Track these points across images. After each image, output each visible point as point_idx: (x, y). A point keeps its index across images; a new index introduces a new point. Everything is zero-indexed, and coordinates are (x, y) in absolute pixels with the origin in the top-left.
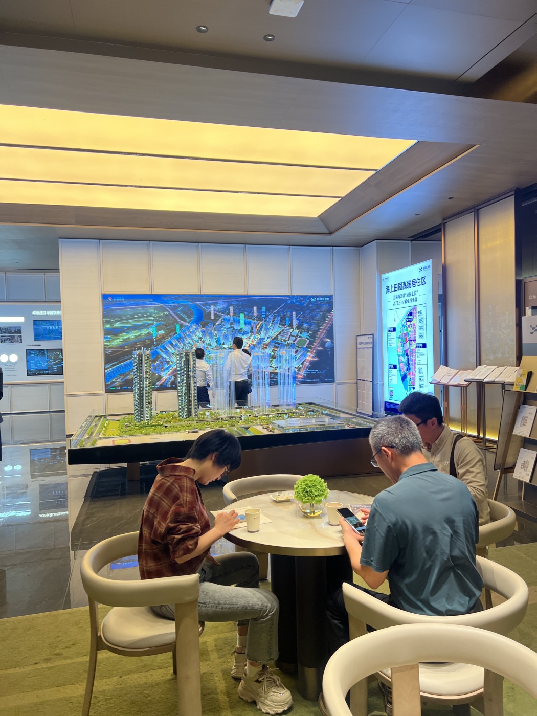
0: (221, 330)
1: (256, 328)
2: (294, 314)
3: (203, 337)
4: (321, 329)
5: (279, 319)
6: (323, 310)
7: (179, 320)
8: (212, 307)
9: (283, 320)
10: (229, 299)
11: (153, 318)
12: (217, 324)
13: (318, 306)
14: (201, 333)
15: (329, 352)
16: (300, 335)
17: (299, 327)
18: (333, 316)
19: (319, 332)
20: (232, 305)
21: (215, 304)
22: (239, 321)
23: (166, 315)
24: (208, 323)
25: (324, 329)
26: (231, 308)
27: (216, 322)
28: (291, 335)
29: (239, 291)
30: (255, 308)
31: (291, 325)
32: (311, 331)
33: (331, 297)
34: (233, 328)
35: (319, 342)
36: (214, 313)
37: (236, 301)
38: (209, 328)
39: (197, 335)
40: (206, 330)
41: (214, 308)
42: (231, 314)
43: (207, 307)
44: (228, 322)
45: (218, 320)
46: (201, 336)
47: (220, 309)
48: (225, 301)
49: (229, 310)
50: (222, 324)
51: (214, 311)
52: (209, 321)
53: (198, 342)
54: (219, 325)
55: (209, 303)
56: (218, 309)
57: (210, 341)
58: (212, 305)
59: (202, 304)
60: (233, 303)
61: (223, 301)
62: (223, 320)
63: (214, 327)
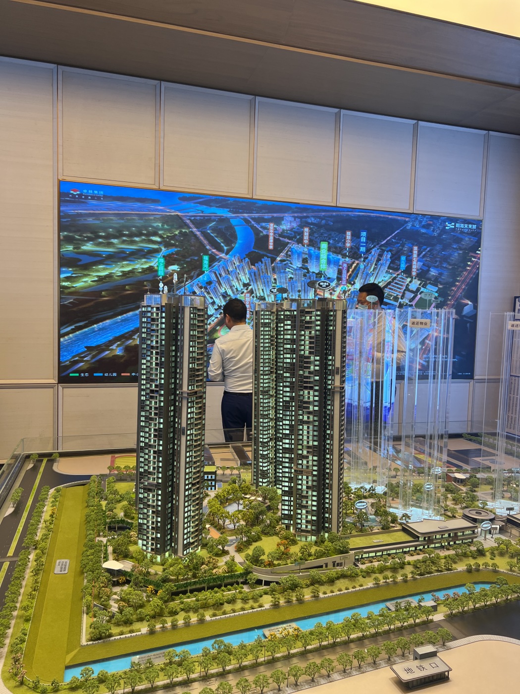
0: (285, 272)
1: (348, 271)
2: (416, 248)
3: (252, 283)
4: (458, 281)
5: (389, 256)
6: (464, 247)
7: (208, 247)
8: (272, 226)
9: (396, 259)
10: (301, 210)
11: (158, 239)
12: (279, 259)
13: (456, 237)
14: (248, 276)
15: (468, 325)
16: (422, 289)
17: (422, 275)
18: (479, 259)
19: (455, 286)
20: (307, 224)
21: (278, 221)
22: (318, 258)
23: (185, 234)
24: (263, 256)
25: (463, 282)
26: (306, 231)
27: (278, 255)
28: (407, 289)
29: (324, 198)
30: (349, 233)
31: (408, 271)
32: (441, 284)
33: (479, 223)
34: (307, 269)
35: (453, 305)
36: (275, 239)
37: (315, 217)
38: (263, 267)
39: (241, 280)
40: (259, 270)
41: (274, 228)
42: (306, 242)
43: (261, 224)
44: (298, 257)
45: (281, 251)
46: (248, 281)
47: (287, 230)
48: (296, 215)
49: (302, 234)
50: (288, 260)
51: (275, 234)
52: (265, 253)
53: (242, 293)
54: (282, 261)
55: (266, 217)
56: (283, 230)
57: (263, 292)
58: (272, 222)
59: (254, 219)
60: (310, 221)
61: (292, 215)
62: (289, 253)
63: (272, 263)
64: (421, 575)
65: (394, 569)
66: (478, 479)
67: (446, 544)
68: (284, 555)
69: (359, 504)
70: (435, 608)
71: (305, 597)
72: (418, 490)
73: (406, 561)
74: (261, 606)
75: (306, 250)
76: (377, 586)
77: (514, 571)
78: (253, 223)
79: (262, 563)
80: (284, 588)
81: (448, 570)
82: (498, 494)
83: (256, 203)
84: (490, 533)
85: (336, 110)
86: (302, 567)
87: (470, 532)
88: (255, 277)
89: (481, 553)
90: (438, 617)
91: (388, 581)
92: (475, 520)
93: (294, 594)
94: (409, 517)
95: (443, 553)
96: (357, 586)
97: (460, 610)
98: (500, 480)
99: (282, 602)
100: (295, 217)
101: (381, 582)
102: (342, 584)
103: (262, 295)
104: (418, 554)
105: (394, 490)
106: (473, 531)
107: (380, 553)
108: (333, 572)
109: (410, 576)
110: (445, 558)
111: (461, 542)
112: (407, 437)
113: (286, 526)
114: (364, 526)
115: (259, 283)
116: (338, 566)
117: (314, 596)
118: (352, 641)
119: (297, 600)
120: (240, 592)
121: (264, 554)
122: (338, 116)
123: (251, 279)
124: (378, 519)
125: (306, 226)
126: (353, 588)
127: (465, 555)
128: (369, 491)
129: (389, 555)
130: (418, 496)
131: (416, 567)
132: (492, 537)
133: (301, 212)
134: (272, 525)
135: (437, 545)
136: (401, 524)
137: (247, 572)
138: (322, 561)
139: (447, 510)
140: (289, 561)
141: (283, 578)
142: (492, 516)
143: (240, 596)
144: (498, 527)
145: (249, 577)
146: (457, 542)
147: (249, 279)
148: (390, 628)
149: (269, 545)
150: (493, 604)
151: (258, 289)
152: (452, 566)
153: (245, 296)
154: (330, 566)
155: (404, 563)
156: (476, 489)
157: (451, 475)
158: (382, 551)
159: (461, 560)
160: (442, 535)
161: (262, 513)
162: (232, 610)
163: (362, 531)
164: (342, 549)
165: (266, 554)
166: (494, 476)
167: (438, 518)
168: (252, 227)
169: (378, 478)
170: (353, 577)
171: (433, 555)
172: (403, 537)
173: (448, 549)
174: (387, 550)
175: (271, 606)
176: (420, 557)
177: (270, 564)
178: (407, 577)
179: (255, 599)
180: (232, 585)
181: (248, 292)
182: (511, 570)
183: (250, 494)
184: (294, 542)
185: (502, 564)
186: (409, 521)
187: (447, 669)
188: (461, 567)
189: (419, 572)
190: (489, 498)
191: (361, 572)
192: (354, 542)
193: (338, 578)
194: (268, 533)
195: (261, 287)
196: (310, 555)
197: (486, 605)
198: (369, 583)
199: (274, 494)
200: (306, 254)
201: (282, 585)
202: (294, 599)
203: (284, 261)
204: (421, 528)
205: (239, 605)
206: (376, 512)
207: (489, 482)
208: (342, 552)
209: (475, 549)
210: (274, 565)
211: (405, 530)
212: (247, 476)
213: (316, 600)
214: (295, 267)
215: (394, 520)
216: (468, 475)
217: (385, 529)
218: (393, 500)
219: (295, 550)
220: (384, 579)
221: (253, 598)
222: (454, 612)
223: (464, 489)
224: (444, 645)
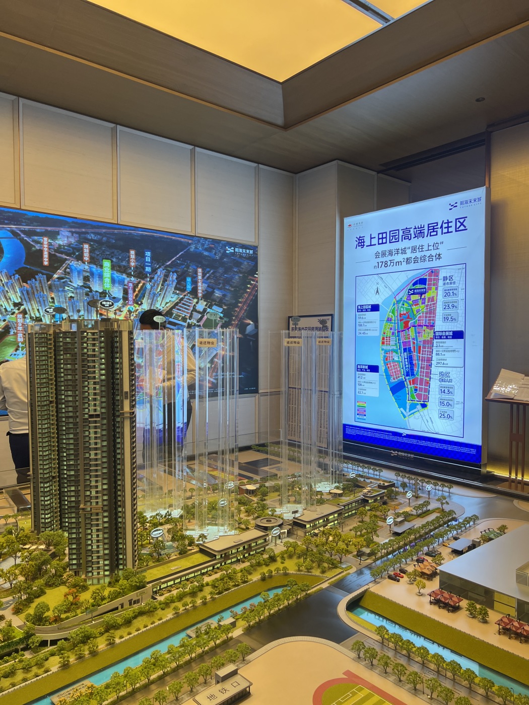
0: (64, 291)
1: (134, 291)
2: (200, 270)
3: (24, 303)
4: (240, 302)
5: (175, 277)
6: (244, 270)
8: (46, 240)
9: (182, 280)
10: (80, 226)
12: (56, 276)
13: (236, 261)
14: (19, 294)
15: (251, 342)
16: (209, 310)
17: (207, 296)
18: (257, 282)
19: (238, 307)
20: (87, 241)
21: (53, 235)
22: (101, 277)
24: (37, 273)
25: (244, 303)
26: (86, 247)
27: (55, 273)
28: (194, 310)
29: (105, 215)
30: (132, 252)
31: (194, 292)
32: (225, 305)
33: (255, 248)
34: (90, 288)
35: (237, 324)
36: (50, 254)
37: (95, 233)
38: (37, 285)
39: (10, 299)
40: (32, 288)
41: (49, 243)
42: (86, 258)
43: (32, 237)
44: (78, 274)
45: (58, 268)
46: (20, 301)
47: (63, 246)
48: (73, 230)
49: (81, 250)
50: (67, 278)
51: (49, 249)
52: (39, 269)
53: (13, 313)
54: (59, 278)
55: (38, 230)
56: (60, 245)
57: (39, 312)
58: (46, 236)
59: (24, 232)
60: (90, 238)
61: (69, 230)
62: (68, 270)
63: (48, 282)
64: (219, 593)
65: (193, 594)
66: (267, 487)
67: (242, 557)
68: (72, 606)
69: (155, 533)
70: (233, 625)
71: (99, 647)
72: (213, 507)
73: (204, 582)
74: (46, 671)
75: (87, 267)
76: (177, 615)
77: (301, 571)
78: (23, 236)
79: (46, 621)
80: (74, 644)
81: (245, 582)
82: (285, 500)
83: (26, 214)
84: (280, 538)
85: (113, 125)
86: (95, 614)
87: (262, 541)
88: (28, 295)
89: (273, 559)
90: (237, 633)
91: (187, 607)
92: (266, 529)
93: (87, 647)
94: (205, 537)
95: (238, 567)
96: (156, 620)
97: (257, 620)
98: (285, 486)
99: (72, 659)
100: (72, 233)
101: (181, 610)
102: (140, 622)
103: (38, 315)
104: (216, 573)
105: (190, 512)
106: (265, 539)
107: (179, 580)
108: (129, 612)
109: (209, 597)
110: (241, 571)
111: (254, 552)
112: (201, 455)
113: (75, 572)
114: (161, 555)
115: (33, 302)
116: (135, 603)
117: (110, 644)
118: (153, 682)
119: (89, 654)
120: (21, 661)
121: (48, 610)
122: (114, 132)
123: (23, 298)
124: (175, 544)
125: (85, 243)
126: (152, 624)
127: (259, 564)
128: (165, 516)
129: (187, 580)
130: (213, 514)
131: (214, 586)
132: (281, 542)
133: (79, 228)
134: (58, 574)
135: (233, 560)
136: (198, 545)
137: (28, 636)
138: (116, 602)
139: (241, 523)
140: (79, 611)
141: (72, 633)
142: (280, 522)
143: (20, 666)
144: (286, 531)
145: (30, 640)
146: (251, 553)
147: (21, 298)
148: (191, 658)
149: (54, 598)
150: (286, 607)
151: (33, 309)
152: (247, 578)
153: (16, 317)
154: (126, 605)
155: (203, 586)
156: (266, 498)
157: (243, 487)
158: (180, 577)
159: (255, 570)
160: (237, 549)
161: (45, 562)
162: (10, 684)
163: (159, 560)
164: (138, 584)
165: (51, 609)
166: (280, 482)
167: (233, 532)
168: (22, 240)
169: (174, 502)
170: (151, 612)
171: (230, 571)
172: (201, 558)
173: (243, 562)
174: (185, 575)
175: (59, 667)
176: (218, 576)
177: (57, 620)
178: (206, 599)
179: (39, 665)
180: (9, 654)
181: (20, 313)
182: (299, 570)
183: (30, 543)
184: (85, 588)
185: (291, 566)
186: (206, 541)
187: (248, 684)
188: (255, 577)
189: (218, 591)
190: (277, 505)
191: (160, 604)
192: (151, 574)
193: (135, 617)
194: (54, 584)
195: (35, 306)
196: (103, 599)
197: (279, 609)
198: (169, 615)
199: (59, 539)
200: (87, 272)
201: (71, 640)
202: (87, 652)
203: (63, 278)
204: (217, 546)
205: (20, 675)
206: (173, 537)
207: (277, 489)
208: (138, 588)
209: (268, 556)
210: (62, 620)
211: (202, 551)
212: (26, 523)
213: (112, 647)
214: (76, 286)
215: (191, 543)
216: (258, 486)
217: (183, 553)
218: (189, 522)
219: (86, 597)
220: (183, 606)
221: (37, 664)
222: (251, 623)
223: (255, 499)
224: (244, 660)
